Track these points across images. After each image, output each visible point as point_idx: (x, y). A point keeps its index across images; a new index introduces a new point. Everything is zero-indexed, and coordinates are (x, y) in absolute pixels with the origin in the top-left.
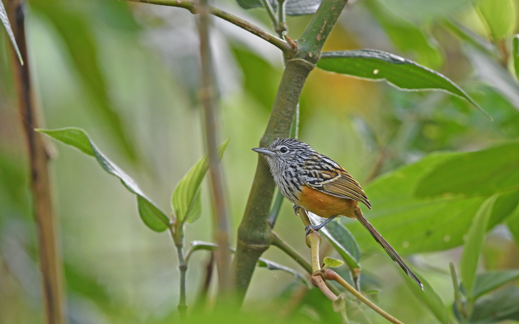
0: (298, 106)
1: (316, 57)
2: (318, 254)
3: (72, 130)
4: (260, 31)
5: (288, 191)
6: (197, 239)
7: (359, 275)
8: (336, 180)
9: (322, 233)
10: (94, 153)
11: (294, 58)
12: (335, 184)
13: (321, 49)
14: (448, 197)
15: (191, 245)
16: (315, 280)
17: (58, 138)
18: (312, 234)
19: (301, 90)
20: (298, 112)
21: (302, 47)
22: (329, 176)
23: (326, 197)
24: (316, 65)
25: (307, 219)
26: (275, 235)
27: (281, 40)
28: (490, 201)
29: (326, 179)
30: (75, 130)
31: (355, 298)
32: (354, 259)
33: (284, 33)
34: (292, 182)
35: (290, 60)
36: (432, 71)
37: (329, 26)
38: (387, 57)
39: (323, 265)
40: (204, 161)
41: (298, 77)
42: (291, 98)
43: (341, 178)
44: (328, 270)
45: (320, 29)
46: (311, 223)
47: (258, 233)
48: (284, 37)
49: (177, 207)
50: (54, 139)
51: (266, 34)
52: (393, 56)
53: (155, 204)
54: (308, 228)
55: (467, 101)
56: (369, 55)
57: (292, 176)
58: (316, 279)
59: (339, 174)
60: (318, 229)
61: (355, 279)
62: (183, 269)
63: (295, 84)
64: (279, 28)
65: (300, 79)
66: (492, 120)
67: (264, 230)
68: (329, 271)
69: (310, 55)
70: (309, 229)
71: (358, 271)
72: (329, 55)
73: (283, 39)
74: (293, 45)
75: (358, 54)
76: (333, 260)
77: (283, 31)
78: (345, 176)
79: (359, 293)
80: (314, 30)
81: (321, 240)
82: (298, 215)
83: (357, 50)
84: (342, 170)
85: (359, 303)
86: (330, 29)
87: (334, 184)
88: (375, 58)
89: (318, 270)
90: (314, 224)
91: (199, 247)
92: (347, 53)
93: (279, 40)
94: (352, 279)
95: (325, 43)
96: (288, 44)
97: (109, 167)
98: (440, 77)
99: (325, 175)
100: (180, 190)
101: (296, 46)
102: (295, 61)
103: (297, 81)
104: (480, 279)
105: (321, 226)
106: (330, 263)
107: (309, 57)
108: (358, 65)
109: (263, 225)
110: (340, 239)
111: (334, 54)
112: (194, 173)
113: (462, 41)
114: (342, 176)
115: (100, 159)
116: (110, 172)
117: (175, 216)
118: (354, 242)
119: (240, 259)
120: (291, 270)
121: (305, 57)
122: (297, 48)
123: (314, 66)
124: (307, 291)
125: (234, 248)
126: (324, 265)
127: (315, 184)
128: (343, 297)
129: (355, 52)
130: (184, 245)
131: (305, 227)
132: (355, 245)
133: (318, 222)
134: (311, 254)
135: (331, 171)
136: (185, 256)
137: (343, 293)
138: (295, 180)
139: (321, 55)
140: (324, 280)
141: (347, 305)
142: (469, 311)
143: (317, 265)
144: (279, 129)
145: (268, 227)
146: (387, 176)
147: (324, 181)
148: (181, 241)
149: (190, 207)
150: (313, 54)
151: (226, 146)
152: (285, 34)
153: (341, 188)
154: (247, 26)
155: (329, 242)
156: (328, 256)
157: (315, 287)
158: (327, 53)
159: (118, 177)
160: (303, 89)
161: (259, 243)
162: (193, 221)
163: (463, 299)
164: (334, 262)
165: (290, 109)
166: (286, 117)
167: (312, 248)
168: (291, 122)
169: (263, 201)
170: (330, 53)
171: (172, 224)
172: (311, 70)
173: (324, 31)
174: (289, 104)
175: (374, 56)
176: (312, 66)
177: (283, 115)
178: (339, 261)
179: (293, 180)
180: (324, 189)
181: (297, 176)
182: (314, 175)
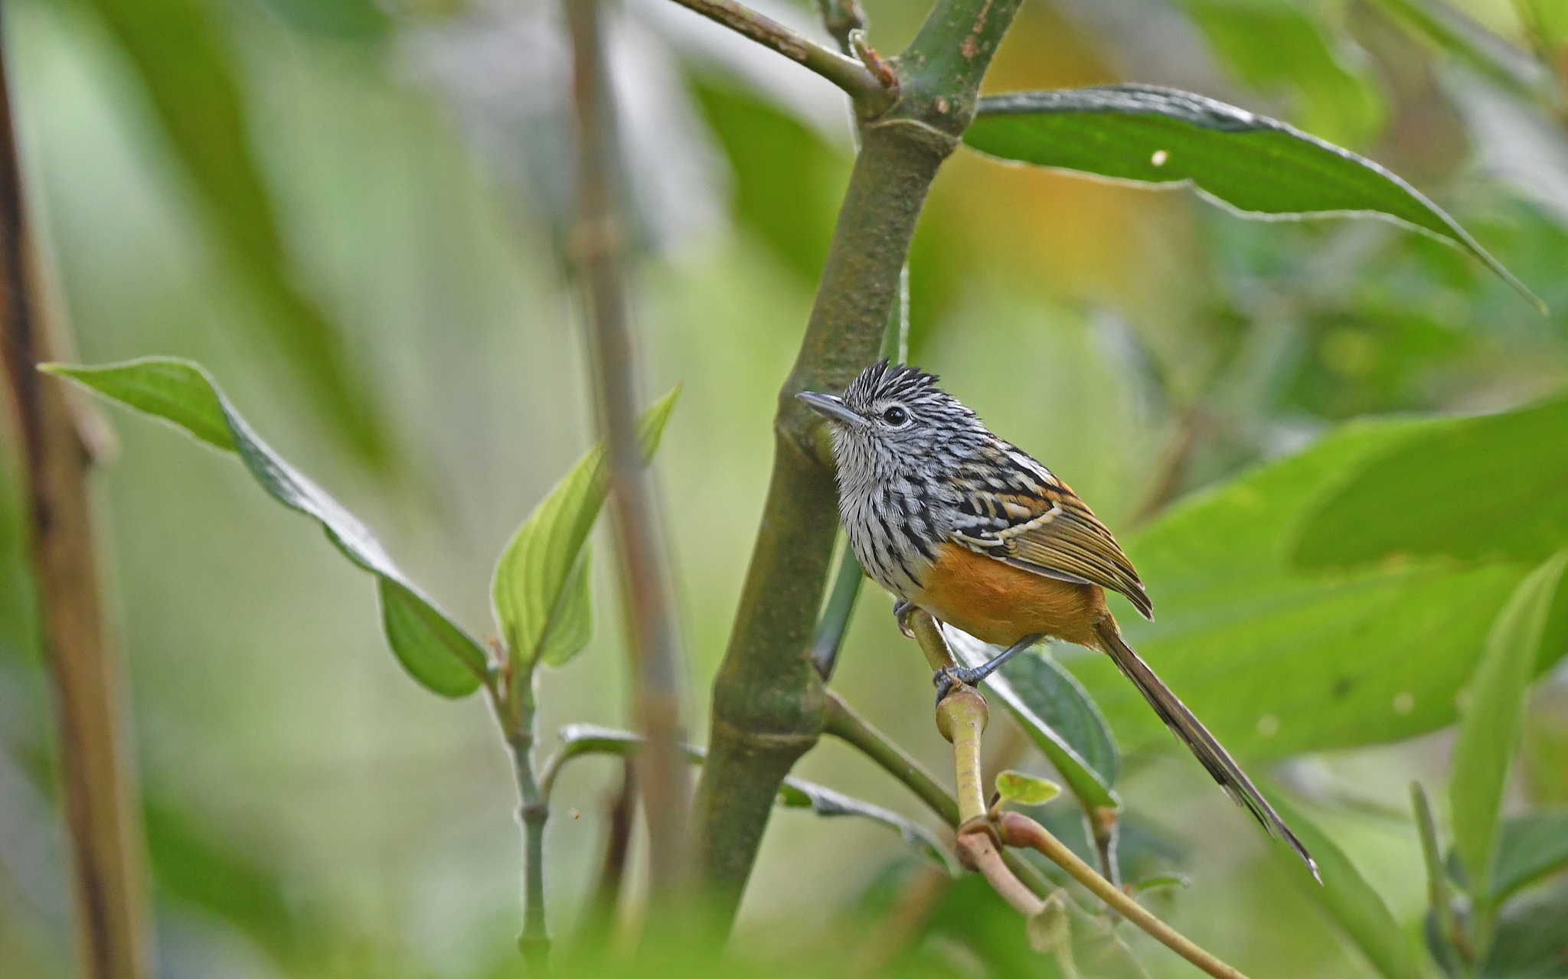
0: (904, 273)
1: (962, 110)
2: (977, 761)
3: (160, 365)
4: (775, 31)
5: (885, 557)
6: (578, 720)
7: (1113, 831)
8: (1046, 524)
9: (990, 691)
10: (235, 441)
11: (889, 117)
12: (1044, 537)
13: (977, 88)
14: (1399, 567)
15: (561, 738)
16: (970, 847)
17: (113, 394)
18: (956, 696)
19: (913, 221)
20: (904, 295)
21: (913, 80)
22: (1026, 509)
23: (1014, 578)
24: (960, 138)
25: (940, 646)
26: (834, 703)
27: (845, 58)
28: (1539, 581)
29: (1015, 521)
30: (171, 366)
31: (1102, 905)
32: (1096, 775)
33: (854, 35)
34: (906, 530)
35: (874, 125)
36: (1344, 152)
37: (1004, 10)
38: (1196, 108)
39: (992, 799)
40: (596, 460)
41: (905, 180)
42: (880, 249)
43: (1062, 515)
44: (1010, 814)
45: (974, 21)
46: (954, 659)
47: (778, 697)
48: (853, 50)
49: (511, 615)
50: (103, 396)
51: (793, 38)
52: (1213, 104)
53: (437, 606)
54: (944, 676)
55: (1461, 249)
56: (1136, 105)
57: (906, 513)
58: (972, 844)
59: (1054, 504)
60: (975, 681)
61: (1102, 843)
62: (535, 817)
63: (894, 203)
64: (836, 20)
65: (908, 185)
66: (1544, 309)
67: (798, 685)
68: (1013, 818)
69: (943, 106)
70: (945, 681)
71: (1113, 817)
72: (1003, 104)
73: (850, 55)
74: (885, 73)
75: (1099, 98)
76: (1026, 782)
77: (851, 29)
78: (1072, 509)
79: (1115, 890)
80: (952, 24)
81: (986, 718)
82: (910, 635)
83: (1098, 89)
84: (1062, 491)
85: (1116, 921)
86: (1006, 20)
87: (1041, 536)
88: (1156, 112)
89: (979, 814)
90: (963, 663)
91: (587, 746)
92: (1062, 98)
93: (839, 59)
94: (1091, 841)
95: (991, 67)
96: (867, 72)
97: (285, 485)
98: (1370, 172)
100: (522, 560)
101: (894, 78)
102: (891, 128)
103: (897, 191)
104: (1514, 836)
105: (985, 670)
106: (1016, 792)
107: (939, 114)
108: (1100, 136)
109: (797, 668)
110: (1048, 710)
111: (1022, 101)
112: (566, 502)
113: (1441, 55)
114: (1064, 510)
115: (254, 459)
116: (290, 502)
117: (505, 645)
118: (1096, 722)
119: (718, 783)
120: (891, 816)
121: (924, 112)
122: (896, 84)
123: (955, 144)
124: (945, 883)
125: (701, 746)
126: (997, 797)
127: (982, 535)
128: (1060, 904)
129: (1093, 96)
130: (537, 740)
131: (932, 674)
132: (1101, 731)
133: (975, 655)
134: (955, 760)
135: (1034, 496)
136: (539, 777)
137: (1062, 891)
138: (917, 524)
139: (978, 106)
140: (999, 849)
141: (1076, 927)
142: (1480, 942)
143: (973, 798)
144: (843, 350)
145: (814, 674)
146: (1200, 500)
147: (1010, 527)
148: (528, 726)
149: (553, 615)
150: (950, 101)
151: (668, 410)
152: (858, 37)
153: (1063, 550)
154: (733, 14)
155: (1013, 722)
156: (1011, 768)
157: (970, 873)
158: (996, 98)
159: (314, 517)
160: (919, 220)
161: (783, 729)
162: (565, 660)
163: (1460, 900)
164: (1029, 788)
165: (877, 285)
166: (867, 311)
167: (956, 741)
168: (883, 327)
169: (794, 589)
170: (1008, 99)
171: (496, 672)
172: (946, 155)
173: (985, 26)
174: (874, 269)
175: (1152, 106)
176: (949, 143)
177: (856, 307)
178: (1046, 782)
179: (910, 525)
180: (1010, 552)
181: (924, 514)
182: (978, 509)
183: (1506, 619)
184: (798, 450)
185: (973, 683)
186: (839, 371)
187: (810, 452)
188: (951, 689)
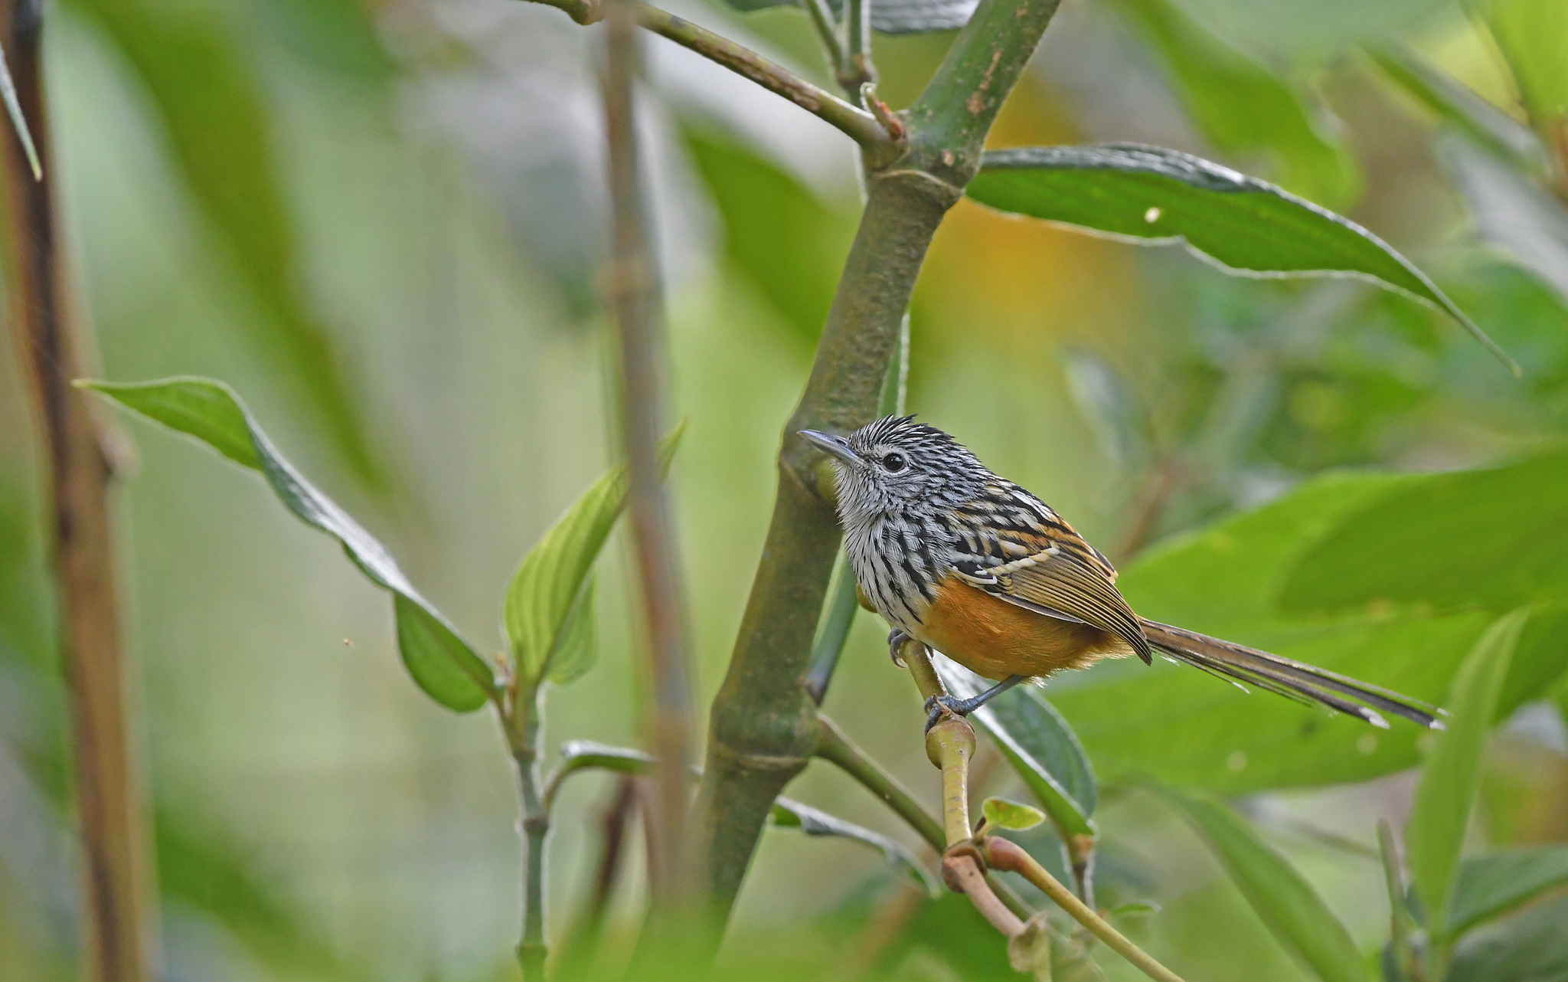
0: (906, 318)
1: (965, 166)
2: (964, 786)
3: (189, 385)
4: (790, 82)
6: (580, 737)
7: (1090, 857)
8: (1041, 562)
9: (977, 721)
10: (260, 460)
11: (897, 167)
12: (1039, 575)
13: (982, 142)
14: (1382, 613)
15: (564, 753)
16: (956, 869)
17: (144, 411)
18: (946, 724)
19: (916, 268)
20: (905, 338)
21: (921, 133)
24: (963, 190)
25: (932, 677)
26: (827, 728)
27: (856, 110)
28: (1506, 629)
29: (1009, 558)
30: (200, 386)
31: (1078, 926)
32: (1075, 805)
33: (866, 88)
35: (882, 176)
36: (1330, 215)
37: (1009, 68)
38: (1189, 168)
39: (978, 823)
41: (908, 228)
42: (884, 294)
43: (1059, 555)
44: (995, 838)
45: (980, 78)
46: (944, 689)
47: (774, 720)
48: (864, 102)
49: (519, 634)
50: (132, 412)
51: (808, 90)
52: (1206, 165)
53: (449, 624)
54: (935, 704)
55: (1438, 311)
56: (1132, 163)
57: (905, 548)
58: (958, 865)
59: (1053, 541)
60: (965, 710)
61: (1079, 869)
62: (537, 829)
63: (899, 251)
64: (847, 74)
65: (913, 234)
66: (1517, 371)
67: (793, 710)
68: (997, 842)
69: (948, 159)
70: (936, 708)
71: (1089, 845)
72: (1005, 159)
73: (861, 107)
74: (894, 126)
75: (1097, 157)
76: (1010, 808)
77: (861, 83)
78: (1071, 548)
79: (1090, 912)
80: (960, 81)
81: (973, 744)
83: (1096, 147)
84: (1061, 529)
85: (1089, 944)
86: (1012, 79)
87: (1036, 574)
88: (1152, 171)
89: (965, 837)
91: (587, 762)
92: (1062, 154)
93: (850, 111)
94: (1068, 868)
95: (995, 123)
96: (877, 124)
97: (306, 503)
98: (1354, 235)
99: (1009, 546)
100: (530, 582)
101: (902, 131)
102: (898, 178)
103: (902, 239)
104: (1471, 875)
106: (1001, 818)
107: (945, 166)
108: (1097, 192)
109: (791, 693)
110: (1031, 741)
111: (1023, 156)
112: (575, 528)
114: (1062, 549)
115: (278, 478)
116: (311, 519)
117: (511, 664)
118: (1076, 753)
119: (714, 801)
120: (875, 837)
121: (930, 164)
122: (905, 136)
123: (959, 196)
124: (922, 903)
125: (701, 768)
126: (983, 821)
127: (977, 572)
128: (1042, 925)
129: (1089, 154)
130: (541, 754)
132: (1080, 763)
133: (963, 686)
134: (943, 785)
136: (540, 790)
137: (1039, 911)
139: (982, 160)
140: (983, 871)
141: (1055, 949)
142: (1435, 975)
143: (959, 822)
144: (845, 390)
145: (808, 700)
146: (1181, 543)
147: (1004, 564)
148: (532, 741)
149: (559, 635)
150: (956, 155)
152: (869, 90)
153: (1058, 589)
154: (750, 65)
155: (997, 750)
156: (995, 794)
158: (998, 153)
159: (333, 535)
160: (922, 268)
161: (776, 752)
162: (570, 679)
163: (1418, 936)
164: (1014, 815)
165: (880, 329)
166: (870, 353)
167: (944, 767)
168: (884, 370)
169: (791, 617)
170: (1009, 153)
171: (502, 689)
172: (950, 206)
173: (991, 83)
174: (878, 313)
175: (1147, 165)
176: (954, 194)
177: (859, 349)
178: (1031, 809)
179: (910, 561)
180: (1005, 588)
181: (922, 551)
182: (974, 547)
183: (1469, 668)
184: (799, 483)
185: (963, 713)
186: (841, 410)
187: (812, 486)
188: (941, 718)
